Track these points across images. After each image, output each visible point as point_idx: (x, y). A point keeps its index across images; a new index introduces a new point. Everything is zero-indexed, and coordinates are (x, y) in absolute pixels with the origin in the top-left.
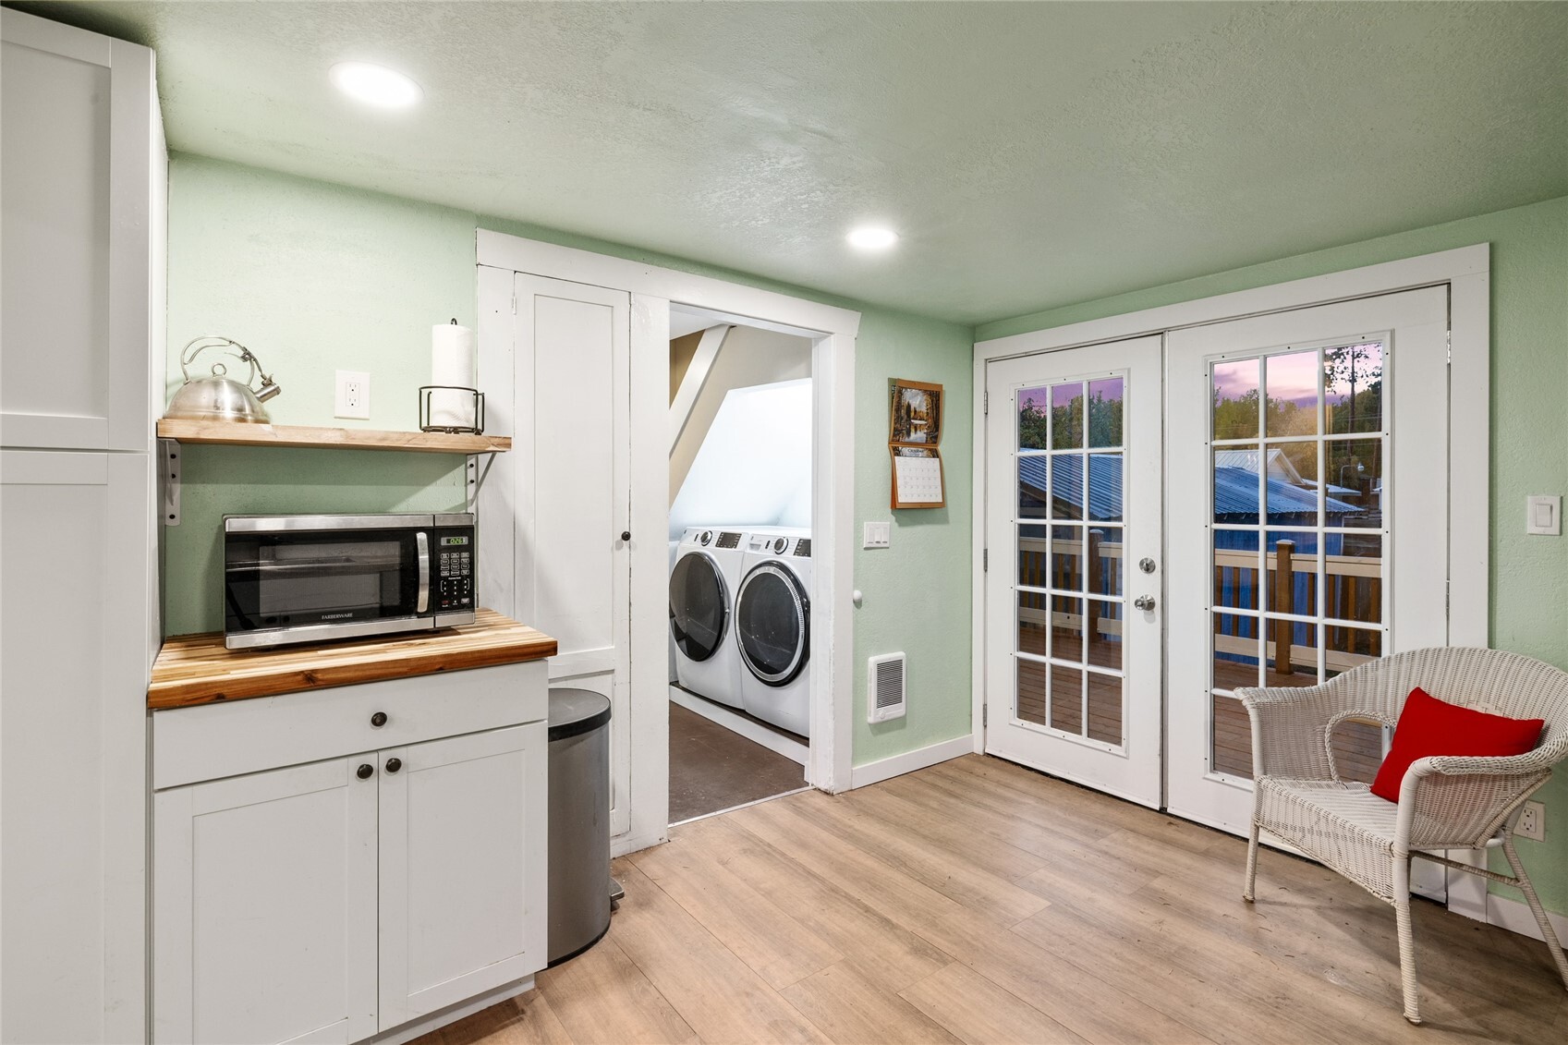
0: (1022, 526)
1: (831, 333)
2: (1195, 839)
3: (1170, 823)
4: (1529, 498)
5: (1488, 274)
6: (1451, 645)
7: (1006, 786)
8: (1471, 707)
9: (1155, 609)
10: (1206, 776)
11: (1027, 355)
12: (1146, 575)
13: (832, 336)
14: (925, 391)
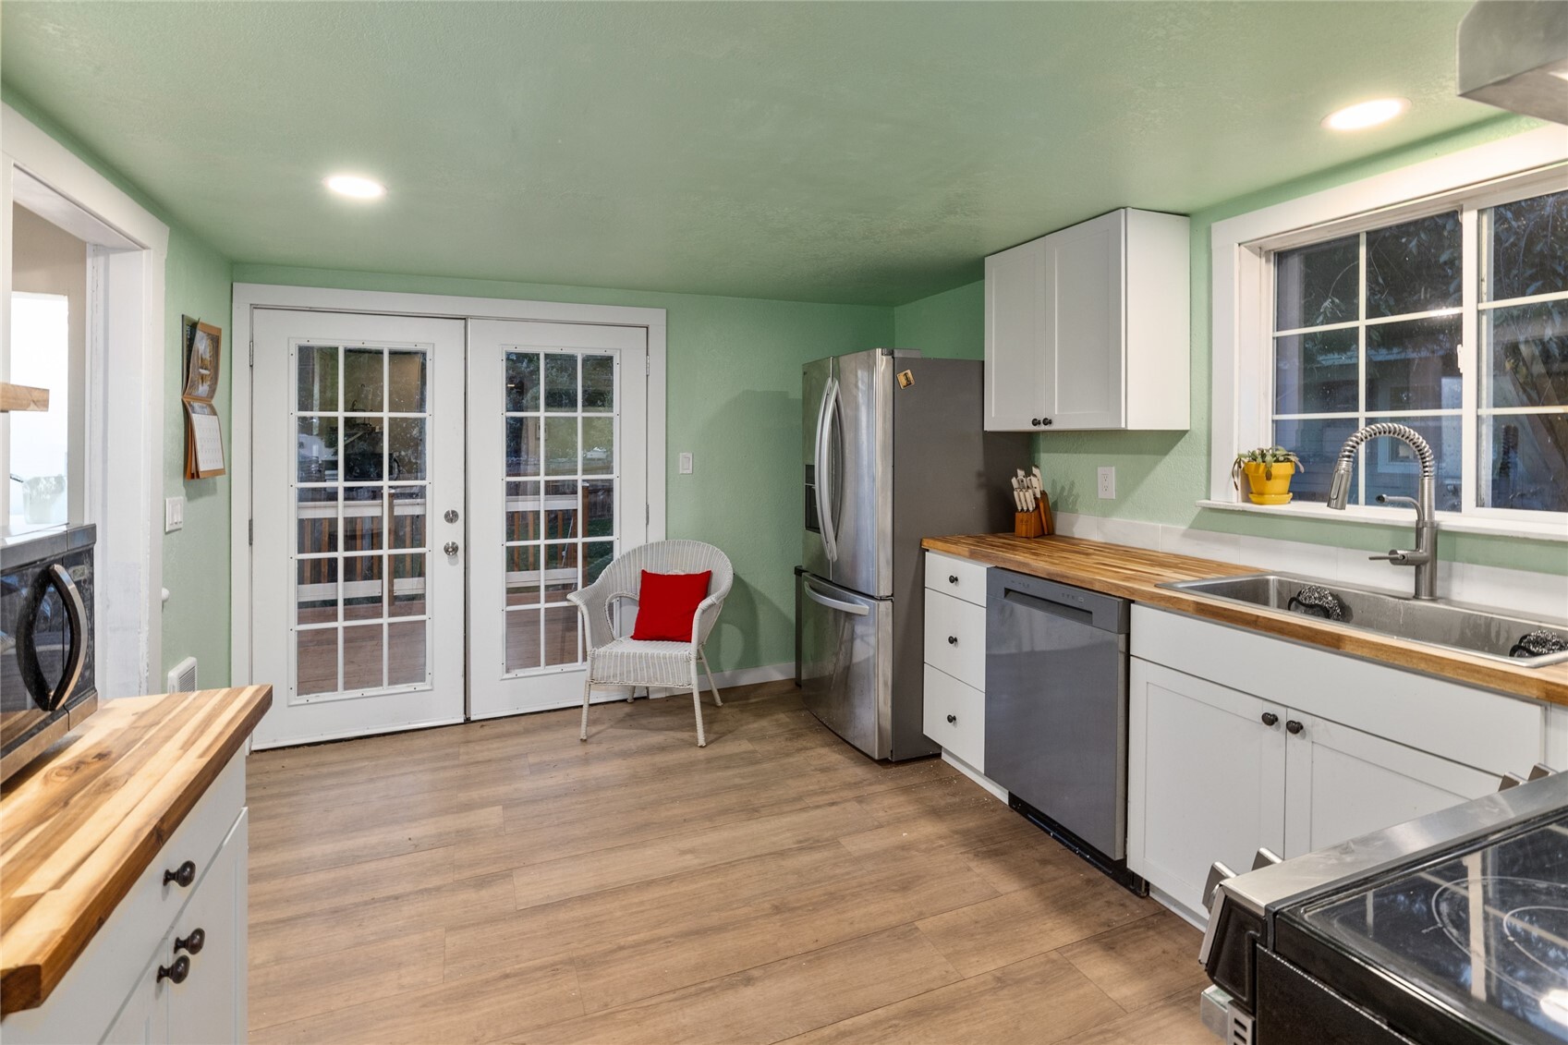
0: (301, 491)
1: (143, 247)
2: (508, 727)
3: (482, 726)
4: (681, 454)
5: (665, 327)
6: (650, 542)
7: (323, 764)
8: (670, 573)
9: (458, 553)
10: (504, 677)
11: (311, 310)
12: (450, 524)
13: (144, 251)
14: (209, 334)
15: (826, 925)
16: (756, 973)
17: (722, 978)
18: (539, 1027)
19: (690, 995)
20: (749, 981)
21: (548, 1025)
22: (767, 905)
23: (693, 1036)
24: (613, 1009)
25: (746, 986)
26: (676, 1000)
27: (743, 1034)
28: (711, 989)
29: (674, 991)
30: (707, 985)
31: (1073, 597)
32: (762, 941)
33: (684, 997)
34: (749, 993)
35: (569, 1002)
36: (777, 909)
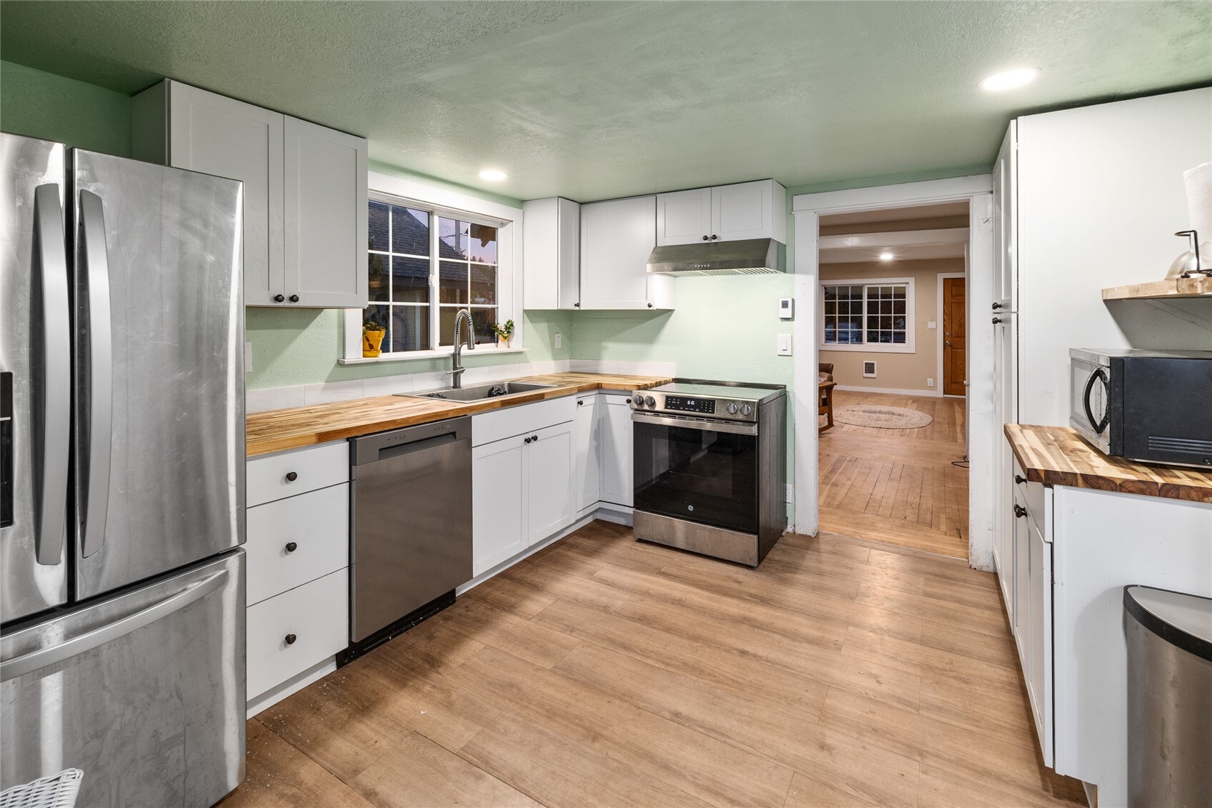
15: (589, 705)
16: (667, 715)
17: (689, 727)
18: (832, 788)
19: (717, 732)
20: (677, 715)
21: (825, 784)
22: (597, 745)
23: (738, 714)
24: (773, 761)
25: (681, 713)
26: (728, 737)
27: (711, 696)
28: (701, 727)
29: (725, 742)
30: (702, 730)
31: (443, 428)
32: (636, 727)
33: (722, 734)
34: (683, 709)
35: (802, 790)
36: (595, 737)
